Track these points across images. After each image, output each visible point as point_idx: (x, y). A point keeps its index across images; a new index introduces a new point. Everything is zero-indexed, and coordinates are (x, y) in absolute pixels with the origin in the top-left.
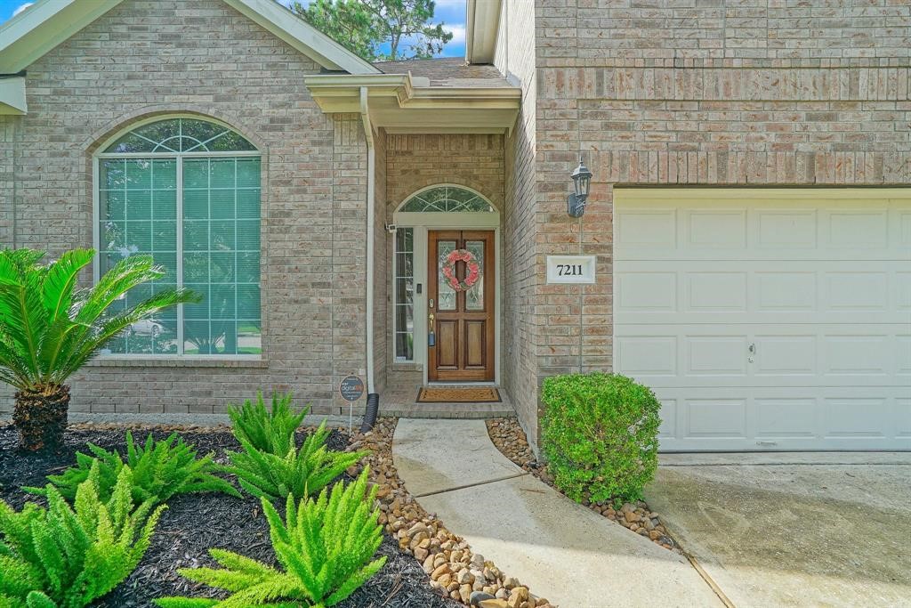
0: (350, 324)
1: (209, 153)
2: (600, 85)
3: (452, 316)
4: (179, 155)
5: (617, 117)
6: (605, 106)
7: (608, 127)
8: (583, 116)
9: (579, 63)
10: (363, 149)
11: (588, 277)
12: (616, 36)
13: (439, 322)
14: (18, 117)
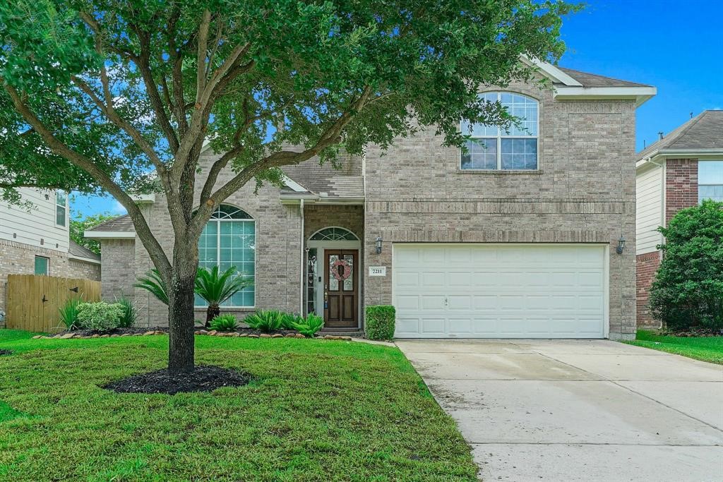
0: (293, 293)
1: (232, 220)
2: (388, 208)
3: (337, 294)
4: (219, 220)
5: (393, 219)
6: (389, 215)
7: (390, 222)
8: (382, 218)
9: (381, 200)
10: (299, 220)
11: (383, 274)
12: (394, 190)
13: (329, 296)
14: (151, 204)
